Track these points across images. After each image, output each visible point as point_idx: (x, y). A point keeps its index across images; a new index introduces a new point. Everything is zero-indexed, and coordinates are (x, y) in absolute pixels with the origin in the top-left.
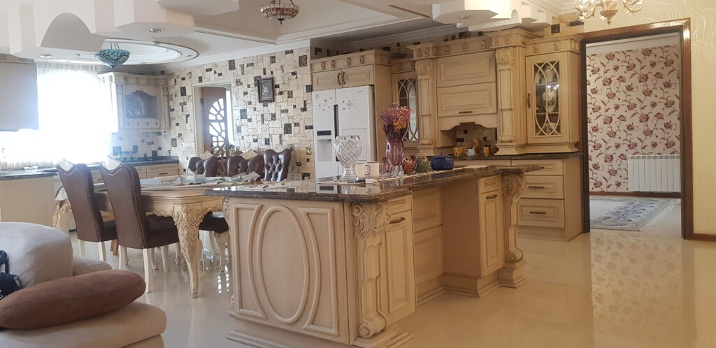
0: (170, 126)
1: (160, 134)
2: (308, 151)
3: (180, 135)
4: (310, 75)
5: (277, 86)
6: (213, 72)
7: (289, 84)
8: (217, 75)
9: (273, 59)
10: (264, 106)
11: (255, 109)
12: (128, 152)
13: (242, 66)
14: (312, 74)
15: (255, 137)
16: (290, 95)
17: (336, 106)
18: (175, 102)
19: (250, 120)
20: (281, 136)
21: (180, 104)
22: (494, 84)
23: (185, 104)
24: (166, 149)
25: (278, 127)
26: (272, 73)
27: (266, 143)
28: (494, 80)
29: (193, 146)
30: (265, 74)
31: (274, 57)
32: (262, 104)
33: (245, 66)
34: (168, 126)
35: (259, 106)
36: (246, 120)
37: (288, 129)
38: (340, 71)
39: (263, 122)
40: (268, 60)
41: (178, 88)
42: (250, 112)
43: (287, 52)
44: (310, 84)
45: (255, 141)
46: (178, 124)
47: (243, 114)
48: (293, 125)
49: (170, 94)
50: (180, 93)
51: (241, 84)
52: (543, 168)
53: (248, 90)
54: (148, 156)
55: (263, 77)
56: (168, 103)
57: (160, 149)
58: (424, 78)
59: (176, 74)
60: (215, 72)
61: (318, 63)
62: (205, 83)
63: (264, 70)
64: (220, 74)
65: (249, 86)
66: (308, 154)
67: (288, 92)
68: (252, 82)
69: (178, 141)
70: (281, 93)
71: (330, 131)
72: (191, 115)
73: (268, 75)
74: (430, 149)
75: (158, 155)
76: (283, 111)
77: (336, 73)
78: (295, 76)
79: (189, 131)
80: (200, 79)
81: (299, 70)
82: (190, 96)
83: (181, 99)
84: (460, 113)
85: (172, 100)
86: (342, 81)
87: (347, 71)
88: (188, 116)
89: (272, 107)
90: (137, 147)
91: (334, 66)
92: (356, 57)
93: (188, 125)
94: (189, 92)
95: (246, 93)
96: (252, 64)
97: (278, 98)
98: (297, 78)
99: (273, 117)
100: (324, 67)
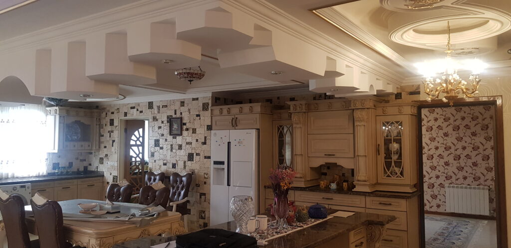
0: (99, 147)
1: (91, 153)
2: (206, 176)
3: (107, 155)
4: (210, 118)
5: (185, 124)
6: (136, 110)
7: (193, 123)
8: (138, 112)
9: (182, 103)
10: (173, 138)
11: (166, 140)
12: (64, 168)
13: (159, 107)
14: (212, 117)
15: (165, 162)
16: (194, 131)
17: (229, 143)
18: (104, 130)
19: (162, 148)
20: (185, 162)
21: (109, 132)
22: (352, 135)
23: (112, 132)
24: (95, 165)
25: (183, 154)
26: (181, 114)
27: (173, 167)
28: (352, 132)
29: (116, 164)
30: (175, 114)
31: (184, 102)
32: (172, 136)
33: (161, 107)
34: (97, 147)
35: (170, 138)
36: (158, 148)
37: (191, 157)
38: (233, 117)
39: (172, 150)
40: (178, 104)
41: (108, 119)
42: (162, 142)
43: (194, 99)
44: (210, 124)
45: (165, 164)
46: (105, 147)
47: (157, 143)
48: (195, 154)
49: (102, 123)
50: (109, 124)
51: (157, 120)
52: (390, 204)
53: (162, 125)
54: (80, 170)
55: (174, 116)
56: (100, 130)
57: (90, 165)
58: (298, 126)
59: (108, 109)
60: (137, 110)
61: (217, 110)
62: (129, 117)
63: (175, 111)
64: (141, 112)
65: (162, 122)
66: (205, 178)
67: (193, 129)
68: (165, 119)
69: (104, 159)
70: (187, 129)
71: (224, 162)
72: (116, 140)
73: (178, 115)
74: (302, 181)
75: (88, 169)
76: (188, 143)
77: (230, 118)
78: (199, 118)
79: (114, 153)
80: (126, 114)
81: (202, 113)
82: (117, 126)
83: (109, 128)
84: (326, 155)
85: (103, 128)
86: (235, 124)
87: (239, 117)
88: (114, 141)
89: (179, 140)
90: (72, 163)
91: (229, 112)
92: (246, 107)
93: (113, 148)
94: (116, 123)
95: (160, 127)
96: (166, 106)
97: (185, 133)
98: (200, 119)
99: (180, 147)
100: (221, 113)
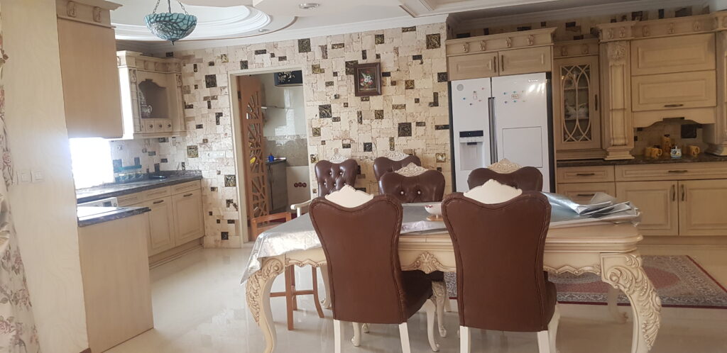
0: (185, 128)
1: (164, 140)
2: (440, 158)
3: (205, 141)
4: (445, 60)
5: (388, 74)
6: (268, 55)
7: (407, 72)
8: (276, 59)
9: (380, 38)
10: (362, 100)
11: (346, 105)
13: (324, 49)
14: (447, 58)
15: (347, 142)
16: (410, 85)
17: (491, 99)
18: (195, 96)
19: (337, 119)
20: (392, 139)
21: (205, 98)
22: (714, 72)
23: (214, 98)
24: (176, 158)
25: (389, 125)
26: (378, 56)
27: (365, 150)
28: (713, 67)
29: (230, 155)
30: (364, 57)
31: (382, 36)
32: (359, 98)
33: (329, 47)
34: (183, 129)
35: (355, 101)
36: (330, 120)
37: (405, 130)
38: (496, 55)
39: (360, 121)
40: (371, 40)
41: (200, 77)
42: (336, 109)
43: (405, 30)
44: (444, 70)
45: (345, 146)
46: (200, 127)
47: (325, 111)
48: (413, 125)
49: (184, 85)
50: (204, 84)
51: (322, 71)
53: (335, 79)
54: (150, 171)
55: (361, 61)
56: (183, 98)
57: (165, 160)
58: (618, 63)
59: (197, 57)
60: (273, 55)
61: (458, 45)
62: (252, 70)
63: (364, 53)
64: (283, 58)
65: (335, 74)
66: (438, 161)
67: (406, 82)
68: (341, 69)
69: (200, 149)
70: (393, 83)
71: (482, 132)
72: (226, 112)
73: (371, 59)
74: (625, 150)
75: (161, 169)
76: (395, 107)
77: (491, 56)
78: (419, 61)
79: (222, 136)
80: (244, 65)
81: (425, 53)
82: (224, 88)
83: (207, 92)
84: (666, 106)
85: (189, 92)
86: (499, 67)
87: (508, 54)
88: (219, 115)
89: (376, 102)
90: (138, 159)
91: (484, 48)
92: (522, 38)
93: (220, 128)
94: (222, 81)
95: (329, 84)
96: (342, 45)
97: (388, 89)
98: (422, 63)
99: (379, 115)
100: (468, 49)
